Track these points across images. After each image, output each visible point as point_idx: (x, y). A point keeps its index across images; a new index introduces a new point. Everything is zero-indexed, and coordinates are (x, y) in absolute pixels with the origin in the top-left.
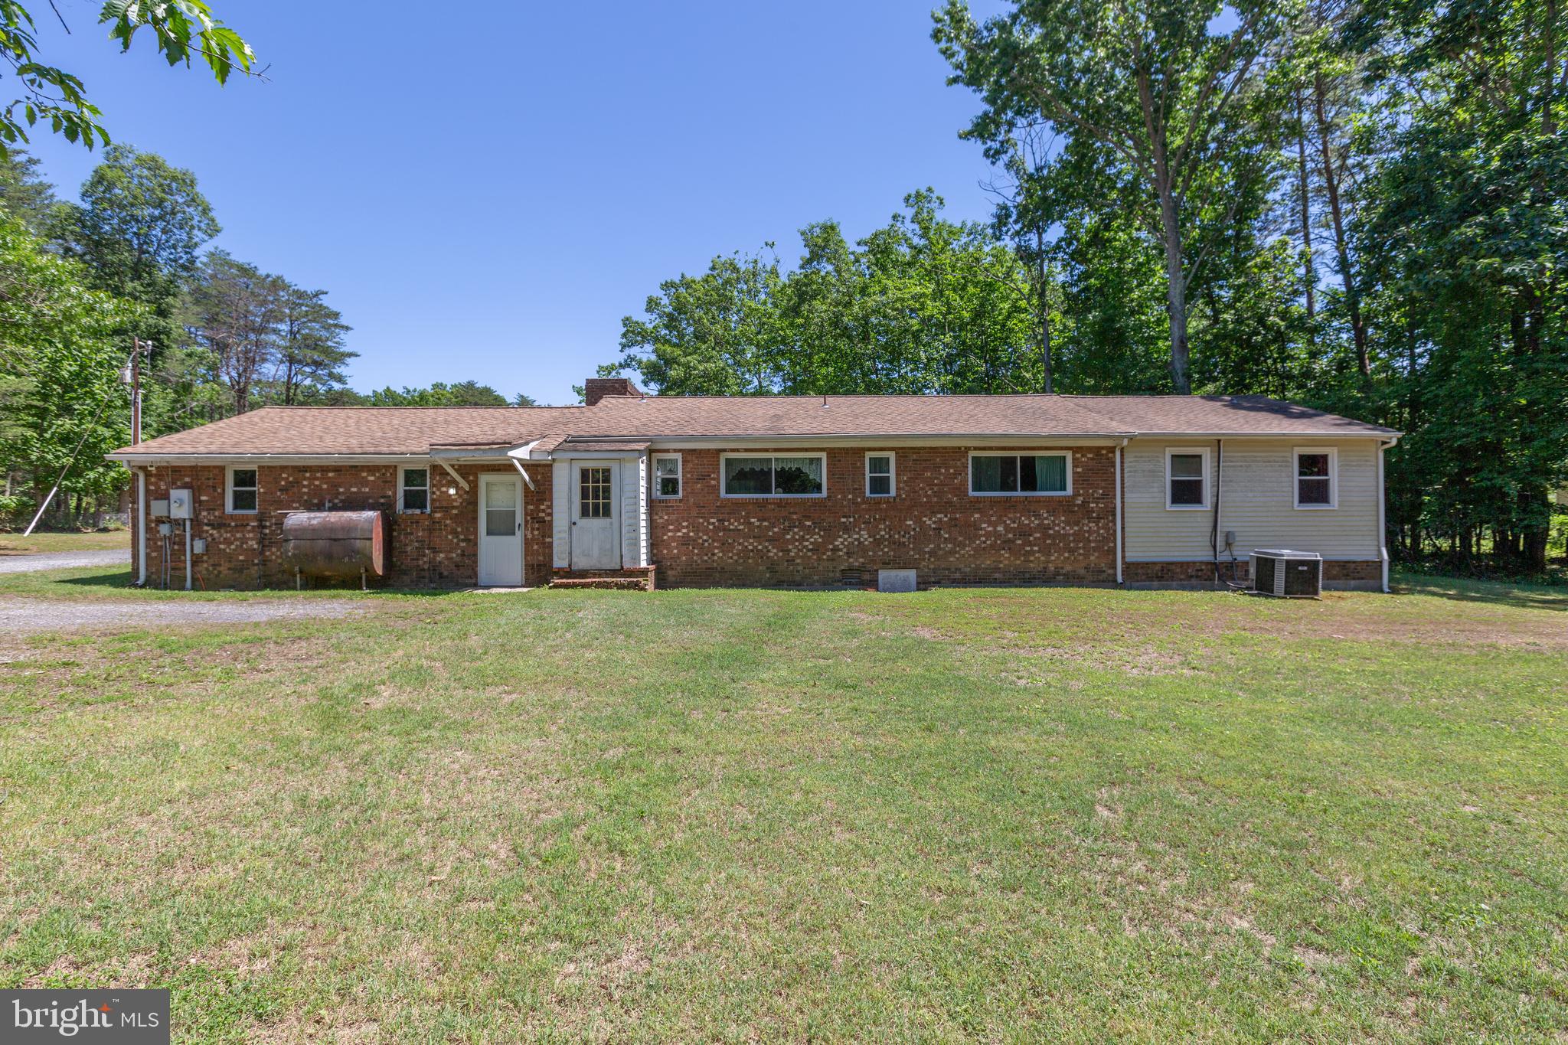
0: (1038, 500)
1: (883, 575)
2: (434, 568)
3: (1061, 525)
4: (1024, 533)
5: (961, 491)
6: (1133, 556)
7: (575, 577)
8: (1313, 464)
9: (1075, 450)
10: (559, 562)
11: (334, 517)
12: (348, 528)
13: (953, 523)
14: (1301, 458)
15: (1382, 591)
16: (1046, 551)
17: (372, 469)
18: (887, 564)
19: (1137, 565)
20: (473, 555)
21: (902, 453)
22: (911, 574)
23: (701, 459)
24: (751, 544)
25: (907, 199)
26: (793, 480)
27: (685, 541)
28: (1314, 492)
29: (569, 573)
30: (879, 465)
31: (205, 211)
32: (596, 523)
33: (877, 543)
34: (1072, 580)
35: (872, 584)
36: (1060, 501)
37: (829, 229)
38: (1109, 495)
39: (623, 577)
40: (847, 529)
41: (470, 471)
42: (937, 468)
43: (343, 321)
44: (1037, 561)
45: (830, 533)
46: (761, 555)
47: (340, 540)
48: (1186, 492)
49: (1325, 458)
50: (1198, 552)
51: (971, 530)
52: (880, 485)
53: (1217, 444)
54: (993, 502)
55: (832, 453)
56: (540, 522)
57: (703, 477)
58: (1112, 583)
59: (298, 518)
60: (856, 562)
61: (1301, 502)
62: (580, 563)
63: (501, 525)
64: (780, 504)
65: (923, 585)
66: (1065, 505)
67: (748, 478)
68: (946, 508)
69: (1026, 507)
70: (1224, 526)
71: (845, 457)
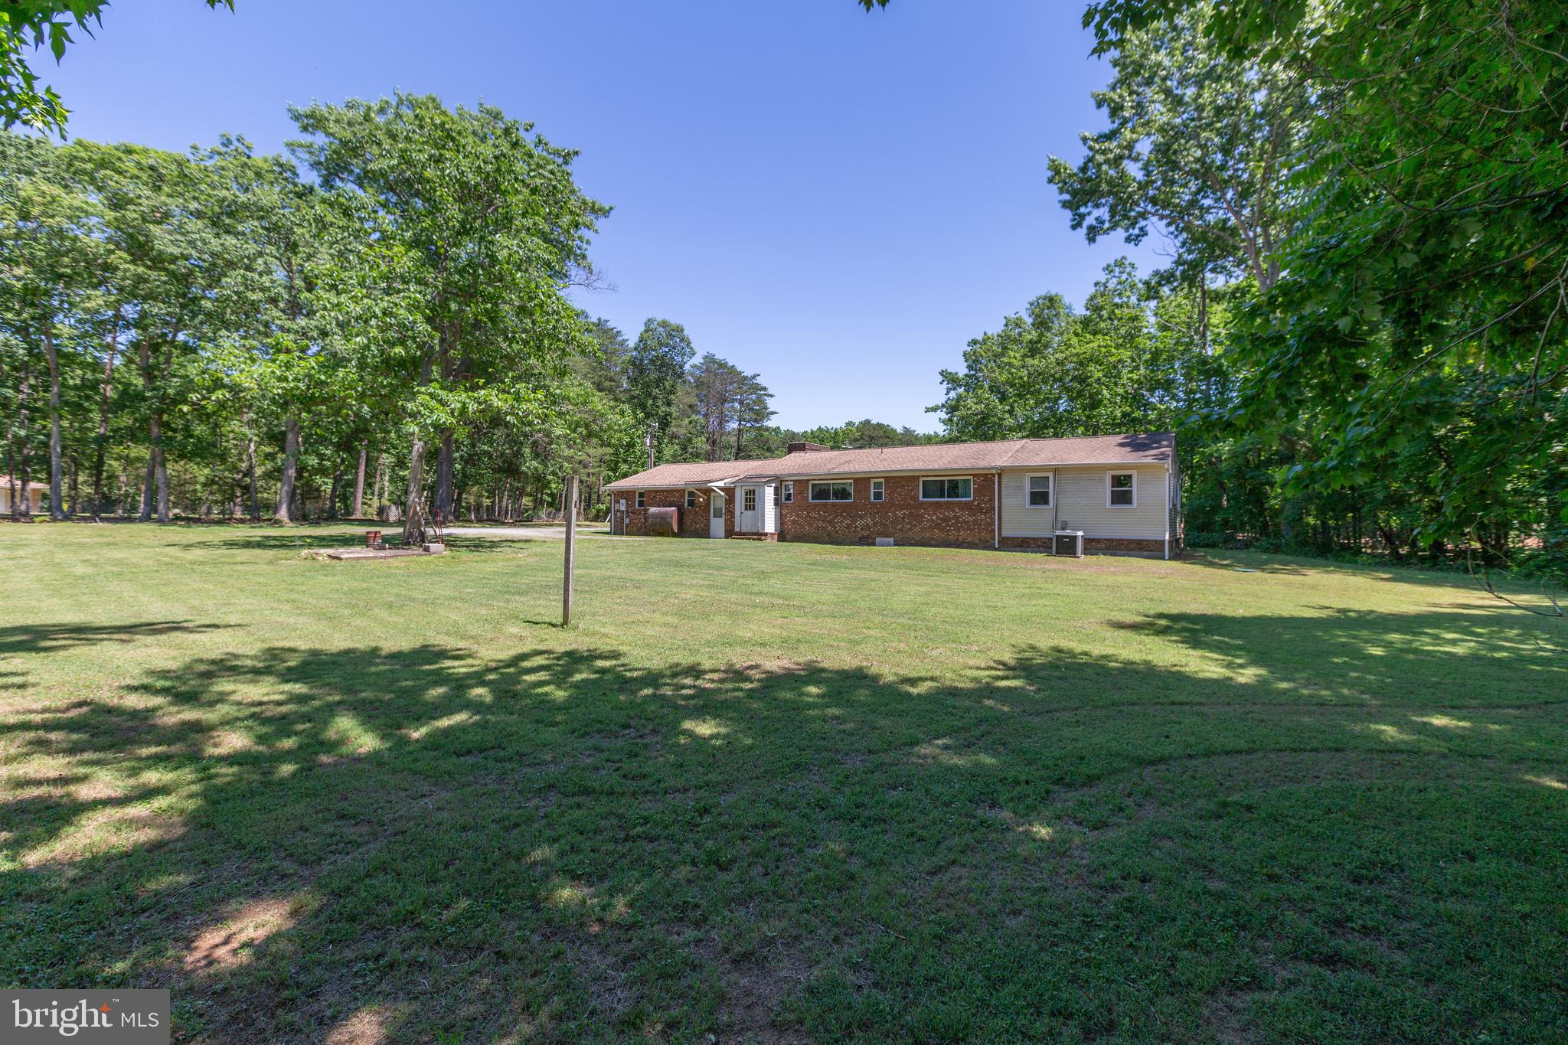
0: (953, 503)
1: (878, 540)
2: (696, 530)
3: (966, 516)
4: (946, 520)
5: (915, 498)
6: (1005, 533)
7: (742, 535)
8: (1121, 480)
9: (974, 475)
10: (737, 529)
11: (662, 509)
12: (666, 513)
13: (911, 515)
14: (1113, 477)
15: (1163, 558)
16: (958, 530)
17: (677, 491)
18: (880, 535)
19: (1008, 538)
20: (708, 526)
21: (887, 479)
22: (891, 540)
23: (801, 484)
24: (820, 524)
26: (842, 493)
27: (794, 522)
28: (1121, 497)
29: (740, 534)
30: (878, 485)
31: (688, 344)
32: (750, 513)
33: (875, 524)
34: (972, 546)
35: (873, 544)
36: (966, 503)
38: (992, 500)
39: (757, 536)
40: (861, 517)
41: (708, 492)
42: (903, 487)
43: (770, 392)
44: (953, 535)
45: (854, 520)
46: (825, 529)
47: (663, 518)
48: (1039, 498)
49: (1130, 477)
50: (1043, 531)
51: (919, 518)
52: (878, 495)
53: (1057, 470)
54: (931, 504)
55: (857, 480)
56: (730, 513)
57: (801, 493)
58: (992, 548)
59: (653, 510)
60: (866, 533)
61: (1113, 502)
62: (744, 530)
63: (717, 515)
64: (833, 505)
65: (896, 544)
66: (968, 506)
67: (821, 493)
68: (908, 506)
69: (949, 506)
70: (1062, 517)
71: (862, 481)
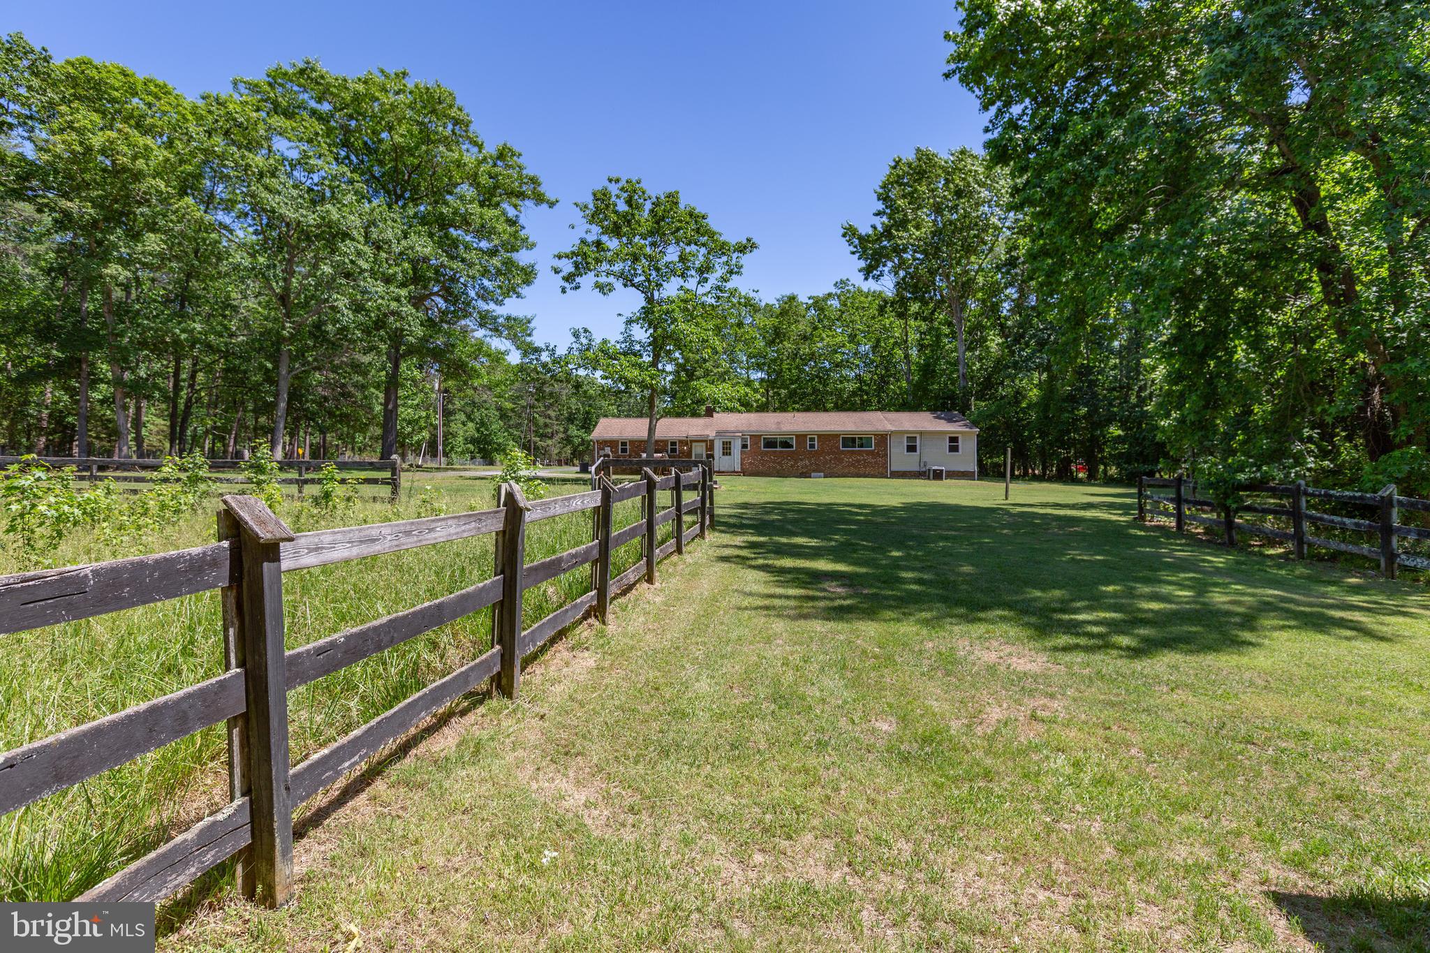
0: (863, 451)
1: (813, 474)
3: (870, 459)
4: (858, 461)
5: (838, 448)
6: (894, 468)
7: (721, 473)
8: (954, 440)
9: (875, 435)
10: (716, 469)
13: (836, 458)
14: (949, 438)
15: (975, 480)
16: (865, 467)
18: (814, 471)
19: (895, 471)
21: (819, 436)
22: (822, 474)
23: (755, 438)
24: (771, 464)
25: (835, 285)
26: (786, 444)
27: (752, 463)
28: (954, 449)
29: (719, 472)
30: (812, 440)
32: (727, 457)
33: (811, 464)
34: (874, 476)
35: (810, 477)
36: (870, 451)
37: (792, 298)
38: (886, 449)
39: (734, 473)
40: (801, 460)
41: (692, 441)
42: (830, 441)
44: (862, 469)
45: (796, 460)
46: (775, 467)
48: (912, 449)
49: (958, 438)
50: (916, 468)
51: (841, 461)
52: (812, 446)
53: (921, 433)
54: (848, 451)
55: (797, 436)
57: (756, 443)
58: (886, 477)
60: (804, 470)
61: (949, 451)
62: (722, 469)
64: (781, 452)
65: (825, 477)
66: (872, 453)
67: (770, 443)
68: (833, 453)
69: (859, 453)
70: (924, 459)
71: (801, 437)
